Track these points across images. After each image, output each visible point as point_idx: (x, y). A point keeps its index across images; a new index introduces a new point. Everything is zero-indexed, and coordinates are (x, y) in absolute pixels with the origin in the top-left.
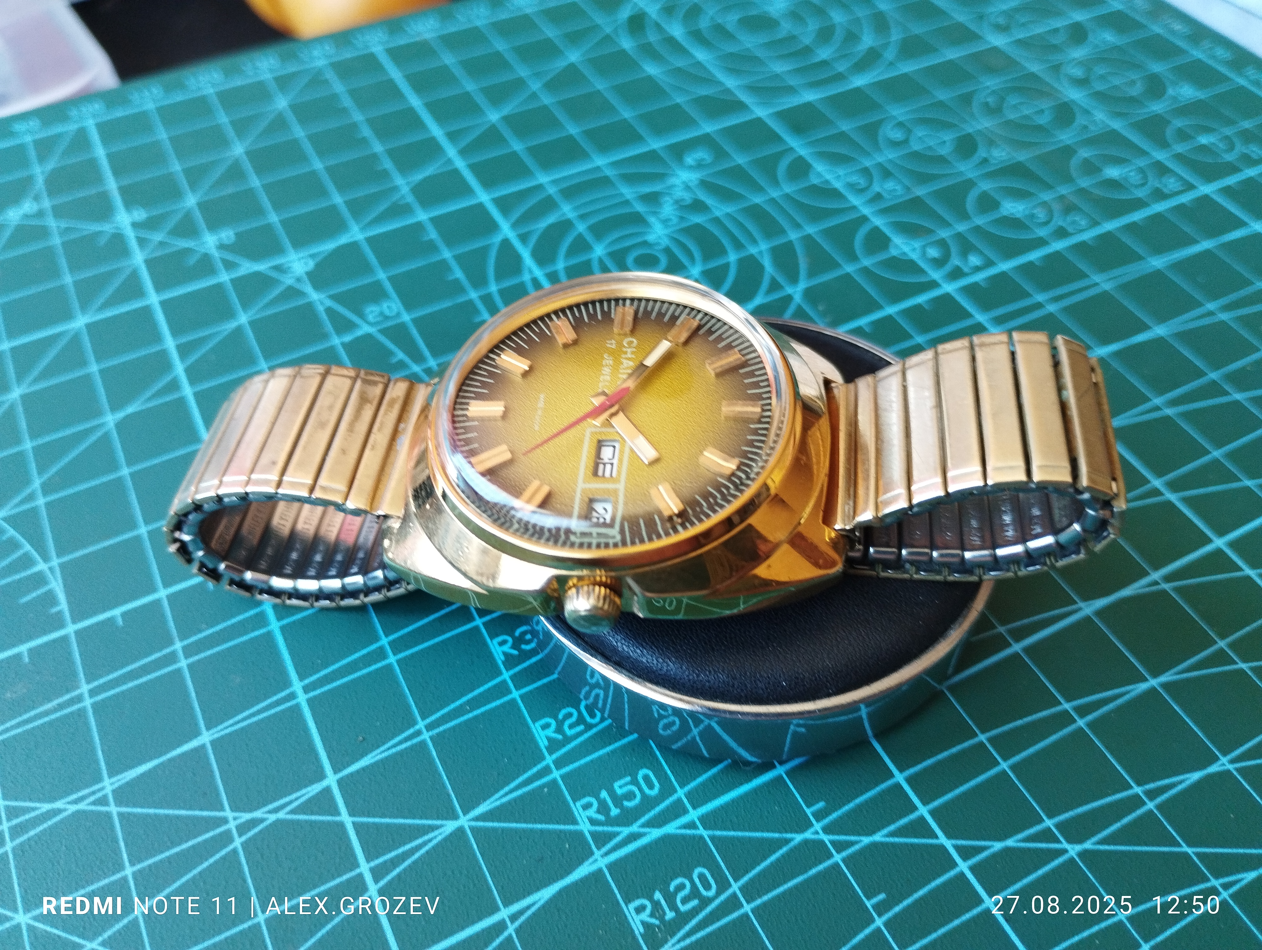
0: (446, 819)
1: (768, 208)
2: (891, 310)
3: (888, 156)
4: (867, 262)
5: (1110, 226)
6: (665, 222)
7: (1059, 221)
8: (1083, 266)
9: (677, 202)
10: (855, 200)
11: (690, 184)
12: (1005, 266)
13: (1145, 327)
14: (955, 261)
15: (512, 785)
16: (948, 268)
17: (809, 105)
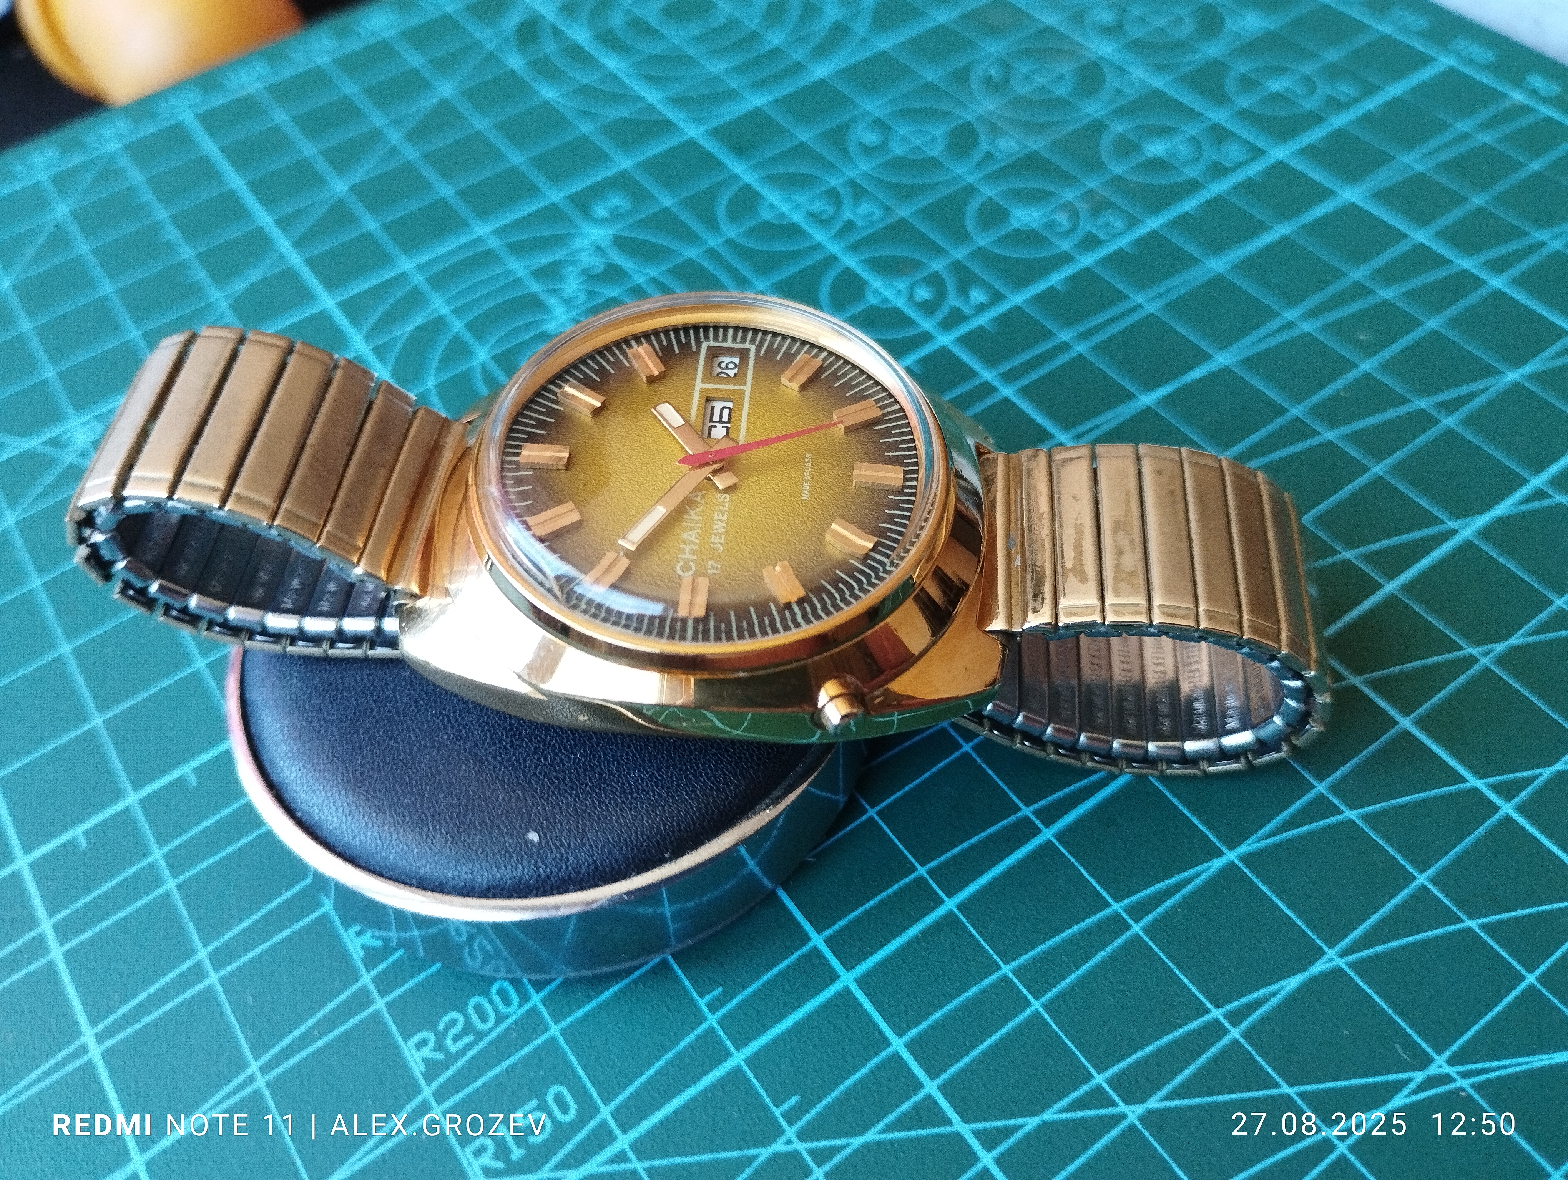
1: (705, 263)
3: (861, 168)
5: (1153, 223)
6: (569, 302)
7: (1086, 226)
8: (1119, 284)
9: (584, 271)
10: (819, 236)
11: (602, 244)
12: (1018, 299)
13: (1205, 357)
14: (953, 300)
16: (943, 312)
17: (757, 113)
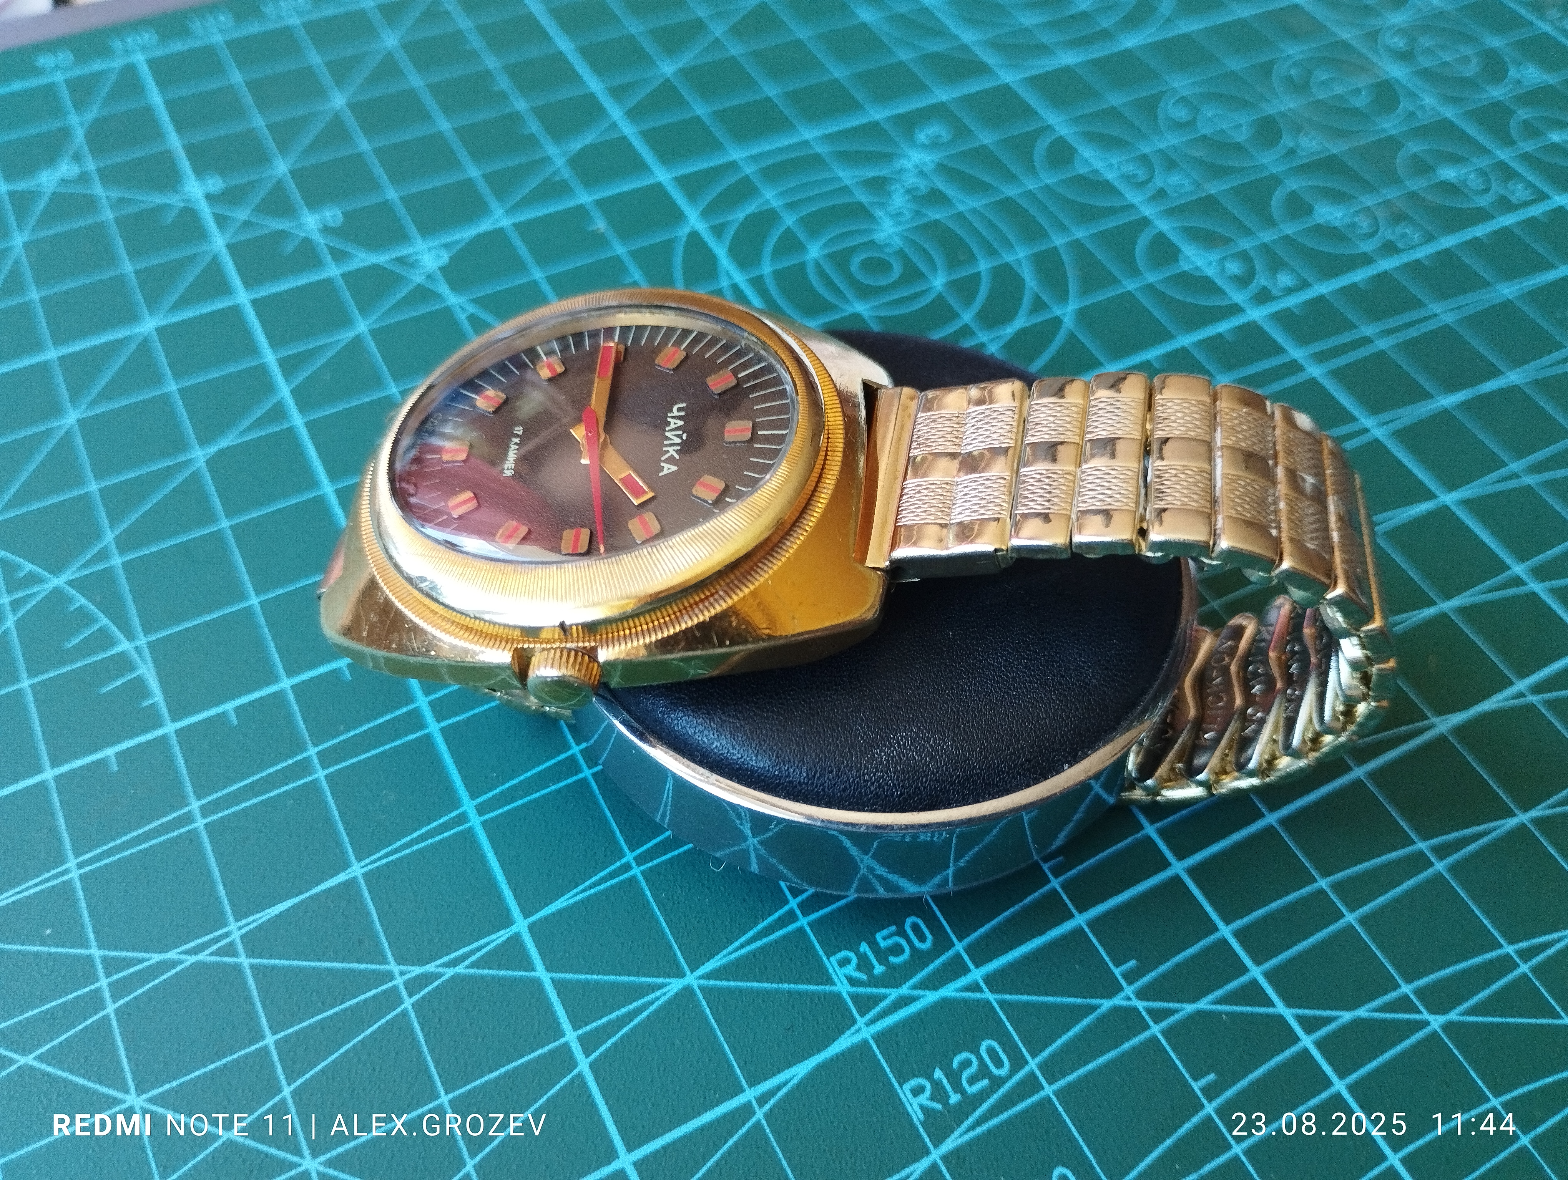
0: (669, 977)
1: (1023, 203)
2: (1185, 340)
3: (1172, 140)
4: (1152, 278)
5: (1448, 242)
6: (896, 216)
7: (1386, 233)
8: (1418, 291)
9: (909, 191)
10: (1133, 197)
11: (925, 168)
12: (1324, 288)
14: (1262, 280)
15: (749, 935)
16: (1253, 288)
17: (1069, 70)
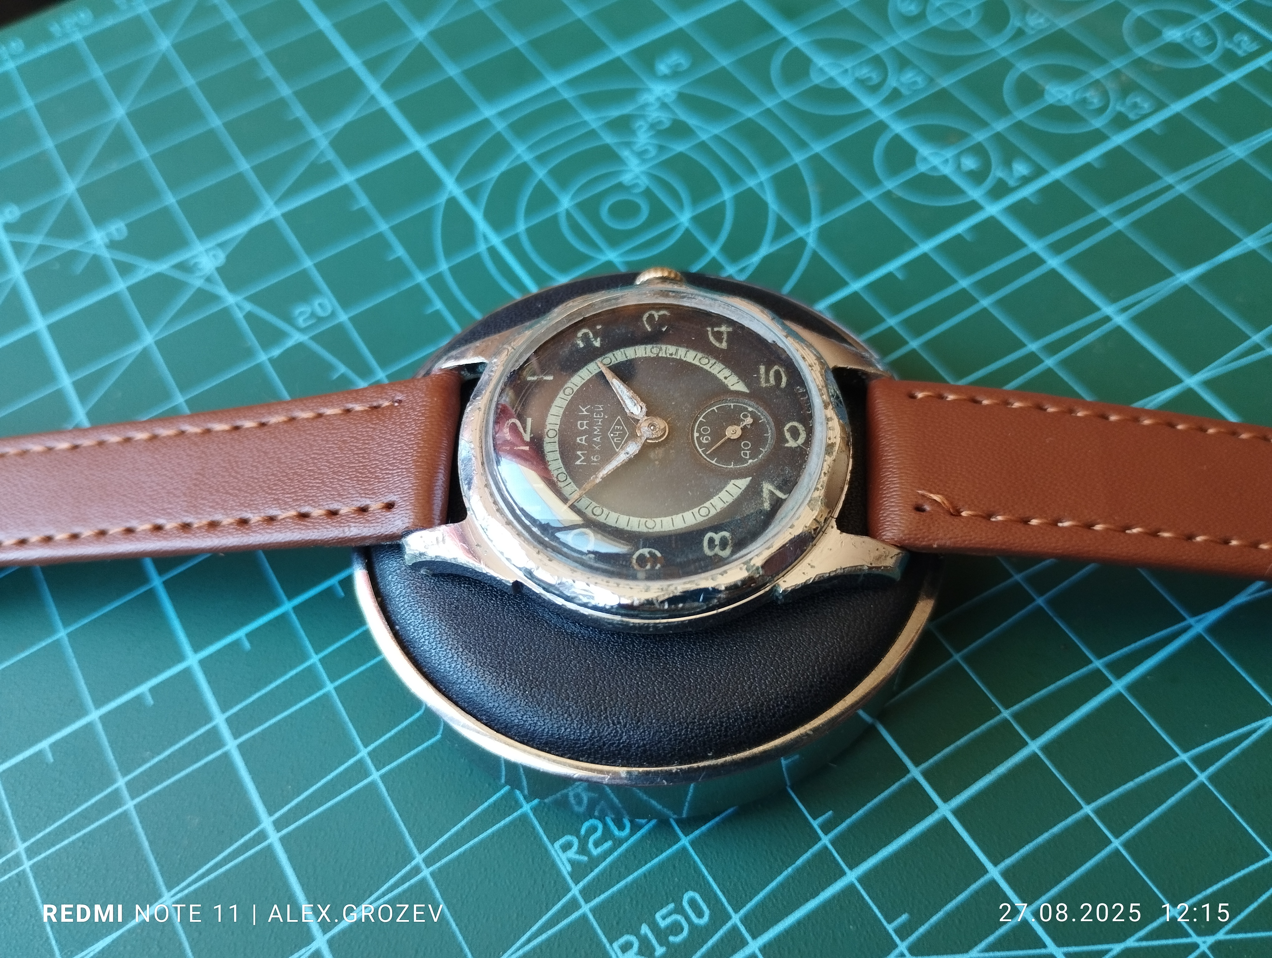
1: (764, 123)
2: (926, 247)
4: (890, 184)
5: (1178, 107)
6: (641, 155)
7: (1115, 106)
8: (1152, 165)
9: (652, 126)
10: (869, 102)
11: (667, 100)
12: (1058, 173)
13: (1234, 240)
14: (997, 172)
16: (989, 183)
